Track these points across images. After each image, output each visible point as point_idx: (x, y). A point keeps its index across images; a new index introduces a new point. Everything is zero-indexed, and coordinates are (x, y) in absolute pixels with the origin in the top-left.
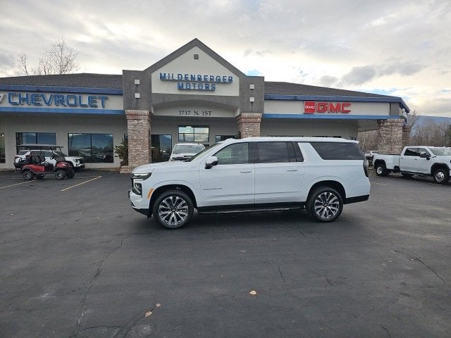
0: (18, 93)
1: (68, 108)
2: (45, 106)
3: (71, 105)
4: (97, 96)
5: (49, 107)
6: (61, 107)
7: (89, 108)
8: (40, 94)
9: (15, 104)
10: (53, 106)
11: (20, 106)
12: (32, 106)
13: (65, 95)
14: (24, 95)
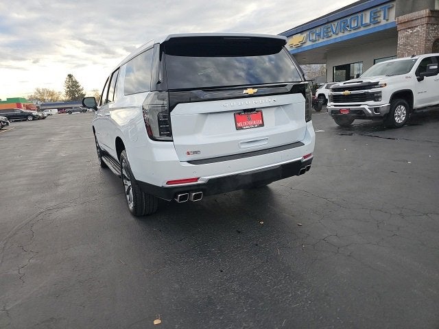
0: (314, 30)
1: (353, 32)
2: (334, 37)
3: (355, 29)
4: (379, 8)
5: (337, 36)
6: (347, 33)
7: (372, 26)
8: (329, 25)
9: (313, 41)
10: (341, 35)
11: (317, 42)
12: (325, 39)
13: (349, 19)
14: (318, 30)
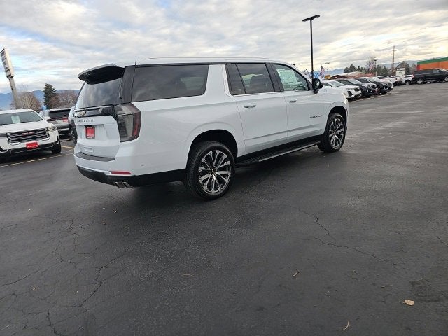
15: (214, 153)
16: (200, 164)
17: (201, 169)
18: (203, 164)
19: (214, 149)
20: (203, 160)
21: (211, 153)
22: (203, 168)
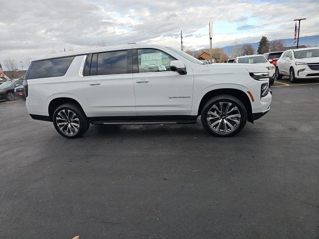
15: (66, 111)
16: (57, 115)
17: (58, 118)
18: (59, 116)
19: (66, 109)
20: (59, 114)
21: (64, 111)
22: (60, 118)
